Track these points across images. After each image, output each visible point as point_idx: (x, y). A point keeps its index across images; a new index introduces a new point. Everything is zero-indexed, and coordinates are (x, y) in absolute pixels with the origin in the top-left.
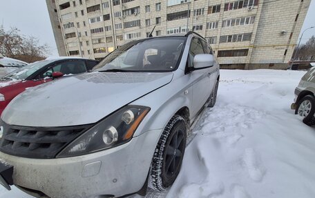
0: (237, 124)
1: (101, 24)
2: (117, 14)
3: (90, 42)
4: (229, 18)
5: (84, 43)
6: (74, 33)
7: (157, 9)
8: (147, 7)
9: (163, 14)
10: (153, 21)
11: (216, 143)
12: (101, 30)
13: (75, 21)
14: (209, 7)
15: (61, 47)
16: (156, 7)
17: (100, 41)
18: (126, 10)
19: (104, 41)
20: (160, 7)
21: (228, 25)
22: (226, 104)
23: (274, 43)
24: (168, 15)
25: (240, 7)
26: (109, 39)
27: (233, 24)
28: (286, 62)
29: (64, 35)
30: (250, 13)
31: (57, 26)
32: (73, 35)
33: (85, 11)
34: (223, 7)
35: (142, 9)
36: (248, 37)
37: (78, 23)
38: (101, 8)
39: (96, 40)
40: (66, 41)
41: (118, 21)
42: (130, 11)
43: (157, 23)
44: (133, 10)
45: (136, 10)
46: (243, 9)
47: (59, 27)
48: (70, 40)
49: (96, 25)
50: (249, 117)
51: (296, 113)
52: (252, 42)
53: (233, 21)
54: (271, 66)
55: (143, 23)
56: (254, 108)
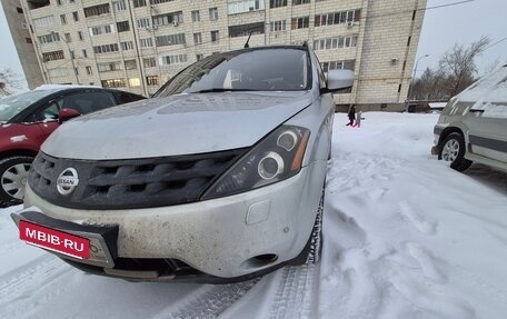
0: (373, 177)
1: (113, 37)
2: (143, 23)
3: (94, 69)
4: (323, 36)
5: (82, 71)
6: (61, 52)
7: (211, 17)
8: (195, 13)
9: (222, 26)
10: (207, 37)
11: (357, 200)
12: (113, 48)
13: (62, 30)
14: (293, 20)
15: (35, 78)
16: (211, 14)
17: (112, 67)
18: (157, 17)
19: (122, 66)
20: (216, 14)
21: (322, 46)
22: (348, 154)
23: (384, 75)
24: (230, 28)
25: (337, 22)
26: (130, 64)
27: (328, 46)
28: (402, 101)
29: (39, 55)
30: (350, 31)
31: (24, 40)
32: (58, 55)
33: (81, 14)
34: (312, 20)
35: (187, 16)
36: (350, 65)
37: (67, 35)
38: (111, 9)
39: (105, 64)
40: (44, 67)
41: (144, 34)
42: (166, 19)
43: (214, 39)
44: (170, 17)
45: (175, 17)
46: (340, 25)
47: (29, 40)
48: (53, 64)
49: (104, 40)
50: (386, 166)
51: (440, 158)
52: (356, 74)
53: (329, 42)
54: (383, 107)
55: (190, 40)
56: (385, 156)
